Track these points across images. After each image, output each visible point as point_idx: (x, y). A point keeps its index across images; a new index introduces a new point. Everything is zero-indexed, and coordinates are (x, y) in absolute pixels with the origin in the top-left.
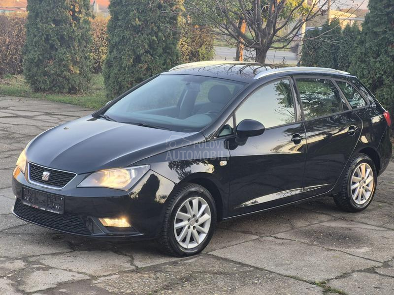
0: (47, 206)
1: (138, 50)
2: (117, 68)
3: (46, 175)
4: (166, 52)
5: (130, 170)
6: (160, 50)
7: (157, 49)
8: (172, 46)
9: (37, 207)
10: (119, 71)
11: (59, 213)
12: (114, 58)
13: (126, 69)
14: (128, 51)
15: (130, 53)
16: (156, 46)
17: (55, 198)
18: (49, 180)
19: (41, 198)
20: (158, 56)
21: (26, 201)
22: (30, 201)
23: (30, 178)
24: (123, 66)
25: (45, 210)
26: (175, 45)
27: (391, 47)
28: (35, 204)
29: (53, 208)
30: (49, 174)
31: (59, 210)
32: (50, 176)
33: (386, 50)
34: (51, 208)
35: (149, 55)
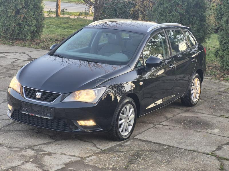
0: (41, 114)
1: (18, 6)
2: (5, 17)
3: (39, 95)
4: (34, 8)
5: (95, 90)
6: (31, 6)
7: (29, 6)
8: (38, 3)
9: (33, 115)
10: (6, 19)
11: (50, 118)
12: (2, 11)
13: (11, 18)
14: (12, 7)
15: (13, 8)
16: (28, 4)
17: (47, 109)
18: (41, 98)
19: (36, 109)
20: (30, 10)
21: (24, 111)
22: (27, 111)
23: (26, 97)
24: (9, 16)
25: (39, 116)
26: (40, 3)
27: (178, 7)
28: (31, 113)
29: (46, 115)
30: (41, 94)
31: (50, 117)
32: (42, 95)
33: (175, 9)
34: (44, 115)
35: (25, 9)
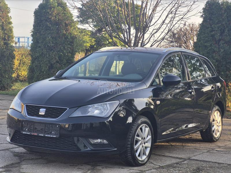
0: (45, 132)
1: (52, 60)
2: (38, 72)
4: (68, 62)
5: (106, 104)
6: (65, 61)
7: (63, 60)
8: (71, 58)
9: (36, 134)
10: (40, 74)
11: (55, 137)
12: (36, 66)
13: (45, 73)
14: (46, 61)
15: (47, 62)
16: (62, 58)
17: (52, 126)
18: (45, 114)
19: (39, 127)
20: (63, 65)
21: (25, 131)
22: (29, 131)
23: (28, 115)
24: (42, 70)
25: (43, 135)
26: (73, 58)
28: (33, 132)
29: (51, 133)
31: (55, 135)
32: (46, 111)
34: (48, 134)
35: (58, 64)
